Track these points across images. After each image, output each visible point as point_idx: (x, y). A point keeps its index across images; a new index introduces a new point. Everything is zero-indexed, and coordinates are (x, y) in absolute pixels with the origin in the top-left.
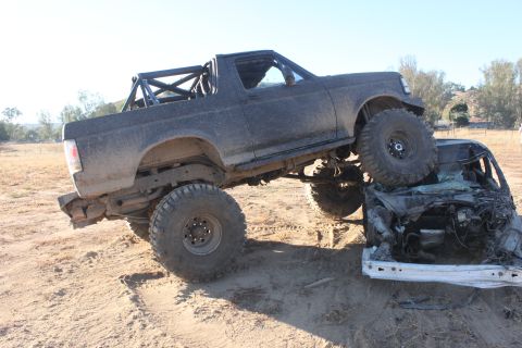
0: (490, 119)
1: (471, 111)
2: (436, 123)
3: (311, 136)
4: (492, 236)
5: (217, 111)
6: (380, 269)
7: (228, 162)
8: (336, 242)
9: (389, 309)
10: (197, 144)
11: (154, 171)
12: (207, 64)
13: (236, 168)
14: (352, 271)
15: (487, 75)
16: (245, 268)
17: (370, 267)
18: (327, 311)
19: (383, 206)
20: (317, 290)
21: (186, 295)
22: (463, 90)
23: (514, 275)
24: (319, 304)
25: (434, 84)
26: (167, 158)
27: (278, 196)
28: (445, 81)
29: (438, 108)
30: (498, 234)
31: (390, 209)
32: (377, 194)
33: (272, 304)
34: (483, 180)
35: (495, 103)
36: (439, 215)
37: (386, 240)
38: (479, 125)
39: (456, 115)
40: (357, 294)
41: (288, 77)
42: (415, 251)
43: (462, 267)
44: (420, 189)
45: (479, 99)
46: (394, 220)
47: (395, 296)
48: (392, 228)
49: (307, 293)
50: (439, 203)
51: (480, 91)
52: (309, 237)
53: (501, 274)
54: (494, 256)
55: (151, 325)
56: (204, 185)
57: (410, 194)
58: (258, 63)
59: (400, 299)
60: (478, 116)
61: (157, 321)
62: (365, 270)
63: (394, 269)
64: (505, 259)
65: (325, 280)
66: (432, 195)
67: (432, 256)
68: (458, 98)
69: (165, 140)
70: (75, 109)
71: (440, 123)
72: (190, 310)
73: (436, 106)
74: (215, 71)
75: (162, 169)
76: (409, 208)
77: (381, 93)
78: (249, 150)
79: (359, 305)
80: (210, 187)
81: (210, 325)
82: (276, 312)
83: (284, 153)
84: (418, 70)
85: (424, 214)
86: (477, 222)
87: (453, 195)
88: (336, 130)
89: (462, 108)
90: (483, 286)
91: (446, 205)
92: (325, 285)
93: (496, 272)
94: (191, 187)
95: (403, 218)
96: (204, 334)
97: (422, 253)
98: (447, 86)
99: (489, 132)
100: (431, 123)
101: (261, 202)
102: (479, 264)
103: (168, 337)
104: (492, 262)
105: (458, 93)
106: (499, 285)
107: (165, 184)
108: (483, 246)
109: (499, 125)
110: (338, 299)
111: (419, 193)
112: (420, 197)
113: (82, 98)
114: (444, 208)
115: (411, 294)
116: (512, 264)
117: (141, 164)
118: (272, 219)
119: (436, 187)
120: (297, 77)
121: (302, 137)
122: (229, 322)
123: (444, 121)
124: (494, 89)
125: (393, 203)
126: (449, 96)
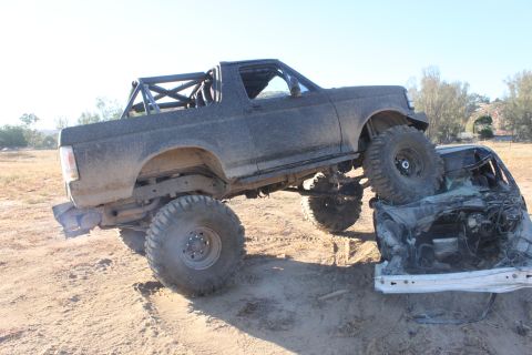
0: (515, 132)
1: (496, 125)
2: (459, 136)
3: (314, 149)
4: (506, 239)
6: (393, 284)
9: (403, 322)
12: (210, 71)
15: (512, 88)
17: (382, 282)
19: (392, 219)
22: (487, 102)
23: (528, 276)
25: (458, 95)
28: (469, 93)
29: (461, 120)
30: (510, 236)
31: (399, 221)
32: (385, 208)
35: (520, 117)
37: (398, 253)
38: (504, 138)
39: (481, 127)
41: (294, 88)
42: (430, 262)
43: (475, 273)
45: (504, 111)
46: (404, 233)
47: (410, 310)
48: (403, 241)
50: (448, 211)
51: (505, 103)
53: (515, 276)
54: (506, 259)
58: (263, 72)
59: (415, 313)
60: (503, 128)
62: (378, 285)
63: (406, 282)
66: (441, 204)
67: (448, 266)
68: (482, 111)
71: (463, 135)
73: (459, 118)
76: (419, 219)
83: (287, 167)
84: (441, 80)
85: (435, 223)
86: (487, 227)
87: (462, 202)
88: (340, 145)
89: (487, 120)
91: (456, 213)
93: (510, 274)
95: (414, 230)
97: (436, 263)
98: (472, 97)
99: (515, 146)
100: (454, 135)
102: (491, 267)
104: (505, 265)
105: (483, 105)
108: (498, 250)
109: (525, 139)
111: (427, 203)
112: (429, 207)
114: (453, 216)
115: (426, 308)
116: (525, 265)
123: (468, 134)
124: (520, 102)
125: (402, 215)
126: (473, 108)
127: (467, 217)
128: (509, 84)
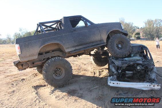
0: (147, 37)
1: (141, 35)
2: (130, 39)
3: (93, 42)
4: (148, 74)
5: (64, 35)
6: (113, 83)
7: (67, 51)
8: (100, 75)
10: (57, 45)
11: (44, 53)
12: (61, 20)
13: (69, 52)
14: (104, 84)
16: (71, 83)
17: (110, 83)
18: (97, 96)
19: (115, 64)
20: (93, 90)
21: (53, 92)
22: (138, 28)
23: (154, 86)
24: (94, 95)
25: (130, 27)
26: (48, 49)
27: (82, 61)
29: (131, 34)
30: (149, 73)
31: (117, 65)
32: (113, 60)
33: (80, 95)
34: (145, 57)
35: (148, 33)
36: (132, 67)
37: (115, 74)
38: (143, 39)
39: (137, 36)
40: (106, 91)
41: (86, 24)
42: (124, 78)
43: (138, 83)
44: (126, 59)
45: (143, 31)
46: (118, 68)
48: (117, 71)
49: (91, 91)
50: (132, 63)
51: (144, 29)
52: (91, 74)
53: (150, 86)
54: (148, 80)
55: (42, 101)
56: (58, 58)
57: (123, 60)
58: (76, 20)
59: (119, 93)
60: (143, 36)
61: (44, 100)
62: (109, 83)
63: (117, 83)
64: (151, 81)
65: (96, 87)
66: (130, 61)
67: (129, 80)
68: (137, 31)
69: (47, 44)
70: (18, 33)
71: (132, 38)
72: (54, 97)
73: (130, 33)
74: (63, 22)
75: (46, 53)
76: (122, 65)
77: (115, 29)
78: (73, 47)
79: (107, 94)
80: (60, 58)
81: (60, 101)
82: (81, 97)
83: (84, 48)
84: (125, 22)
85: (127, 67)
86: (143, 70)
87: (136, 61)
88: (101, 41)
89: (138, 34)
90: (144, 89)
91: (134, 64)
92: (96, 88)
93: (149, 85)
94: (55, 58)
95: (121, 68)
96: (58, 104)
97: (126, 79)
98: (134, 27)
99: (147, 41)
100: (129, 39)
101: (76, 63)
102: (143, 82)
103: (47, 105)
104: (147, 82)
105: (137, 29)
106: (149, 89)
107: (47, 57)
108: (145, 77)
109: (149, 39)
110: (100, 93)
111: (126, 60)
112: (126, 62)
113: (20, 30)
114: (133, 65)
115: (123, 91)
116: (153, 83)
117: (40, 51)
118: (80, 68)
119: (131, 59)
120: (89, 24)
121: (90, 43)
122: (66, 100)
123: (133, 38)
124: (148, 28)
125: (118, 63)
126: (134, 30)
127: (137, 66)
128: (145, 23)
